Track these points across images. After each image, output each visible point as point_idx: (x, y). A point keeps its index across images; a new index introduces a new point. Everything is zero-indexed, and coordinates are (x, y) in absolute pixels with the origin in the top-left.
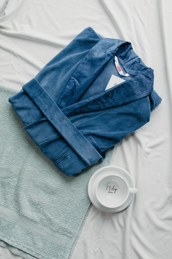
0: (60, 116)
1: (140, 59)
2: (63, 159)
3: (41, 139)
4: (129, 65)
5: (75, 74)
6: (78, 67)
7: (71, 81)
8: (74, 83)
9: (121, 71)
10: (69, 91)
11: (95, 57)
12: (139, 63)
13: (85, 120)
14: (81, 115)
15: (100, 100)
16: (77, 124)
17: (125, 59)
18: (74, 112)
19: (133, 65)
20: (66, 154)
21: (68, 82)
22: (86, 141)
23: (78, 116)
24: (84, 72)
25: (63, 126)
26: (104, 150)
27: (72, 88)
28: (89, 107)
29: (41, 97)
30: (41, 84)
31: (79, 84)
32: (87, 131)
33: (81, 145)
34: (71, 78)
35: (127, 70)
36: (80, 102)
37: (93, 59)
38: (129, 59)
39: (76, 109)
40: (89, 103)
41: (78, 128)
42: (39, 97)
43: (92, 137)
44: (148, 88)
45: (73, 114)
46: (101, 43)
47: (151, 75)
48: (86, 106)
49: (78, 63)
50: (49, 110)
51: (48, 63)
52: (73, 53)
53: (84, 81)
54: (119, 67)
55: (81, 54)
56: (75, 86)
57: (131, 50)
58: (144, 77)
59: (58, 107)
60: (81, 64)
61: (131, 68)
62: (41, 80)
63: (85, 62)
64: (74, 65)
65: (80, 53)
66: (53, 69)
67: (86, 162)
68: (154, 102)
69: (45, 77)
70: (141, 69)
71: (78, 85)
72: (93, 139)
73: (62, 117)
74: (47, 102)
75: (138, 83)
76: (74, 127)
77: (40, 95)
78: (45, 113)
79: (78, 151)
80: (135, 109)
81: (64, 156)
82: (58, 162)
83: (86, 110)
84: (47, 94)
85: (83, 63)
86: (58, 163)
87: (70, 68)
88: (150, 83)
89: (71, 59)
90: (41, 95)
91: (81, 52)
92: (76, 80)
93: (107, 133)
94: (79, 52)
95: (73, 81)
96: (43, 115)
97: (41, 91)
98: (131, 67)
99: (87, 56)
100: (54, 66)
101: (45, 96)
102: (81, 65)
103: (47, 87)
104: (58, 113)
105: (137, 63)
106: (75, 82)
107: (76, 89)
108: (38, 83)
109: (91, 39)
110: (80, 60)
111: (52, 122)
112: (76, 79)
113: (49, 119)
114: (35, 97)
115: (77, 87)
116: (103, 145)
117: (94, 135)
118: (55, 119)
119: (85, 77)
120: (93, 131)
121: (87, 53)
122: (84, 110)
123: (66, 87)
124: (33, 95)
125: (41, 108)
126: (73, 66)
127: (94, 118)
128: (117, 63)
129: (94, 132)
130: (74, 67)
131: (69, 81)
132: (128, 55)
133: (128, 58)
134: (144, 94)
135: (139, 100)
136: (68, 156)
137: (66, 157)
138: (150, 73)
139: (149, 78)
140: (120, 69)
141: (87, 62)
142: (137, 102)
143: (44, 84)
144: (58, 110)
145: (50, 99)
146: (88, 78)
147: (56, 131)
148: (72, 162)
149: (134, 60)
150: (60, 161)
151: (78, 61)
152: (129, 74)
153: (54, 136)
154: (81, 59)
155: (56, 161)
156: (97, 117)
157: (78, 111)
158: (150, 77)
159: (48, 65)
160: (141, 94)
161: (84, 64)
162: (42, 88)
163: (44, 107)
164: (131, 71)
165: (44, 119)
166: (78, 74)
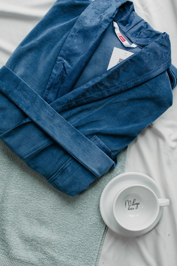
0: (50, 113)
1: (146, 23)
2: (61, 173)
3: (26, 150)
4: (134, 32)
5: (62, 52)
6: (64, 42)
7: (58, 62)
8: (62, 66)
9: (125, 41)
10: (57, 77)
11: (86, 26)
12: (147, 28)
13: (85, 115)
14: (79, 109)
15: (103, 84)
16: (75, 122)
17: (128, 25)
18: (68, 105)
19: (139, 32)
20: (65, 165)
21: (53, 64)
22: (90, 144)
23: (74, 111)
24: (75, 48)
25: (55, 127)
26: (116, 153)
27: (61, 72)
28: (88, 95)
29: (18, 90)
30: (16, 72)
31: (69, 66)
32: (89, 130)
33: (84, 150)
34: (57, 58)
35: (132, 39)
36: (75, 90)
37: (85, 29)
38: (133, 24)
39: (71, 101)
40: (87, 90)
41: (76, 128)
42: (15, 91)
43: (97, 137)
44: (165, 60)
45: (67, 108)
46: (92, 7)
47: (167, 41)
48: (83, 94)
49: (64, 37)
50: (33, 107)
51: (22, 42)
52: (55, 24)
53: (76, 60)
54: (121, 36)
55: (67, 24)
56: (64, 69)
57: (133, 12)
58: (158, 46)
59: (44, 101)
60: (69, 37)
61: (137, 36)
62: (14, 67)
63: (74, 34)
64: (59, 40)
65: (65, 23)
66: (30, 50)
67: (94, 173)
68: (174, 78)
69: (20, 63)
70: (151, 36)
71: (69, 68)
72: (100, 139)
73: (52, 115)
74: (28, 96)
75: (151, 54)
76: (71, 127)
77: (16, 88)
78: (28, 113)
79: (81, 159)
80: (152, 90)
81: (62, 168)
82: (54, 178)
83: (85, 101)
84: (26, 85)
85: (72, 36)
86: (54, 180)
87: (55, 44)
88: (167, 53)
89: (54, 32)
90: (18, 88)
91: (66, 21)
92: (65, 61)
93: (118, 128)
94: (62, 22)
95: (60, 62)
96: (25, 116)
97: (17, 82)
98: (137, 34)
99: (76, 26)
100: (31, 45)
101: (23, 88)
102: (69, 39)
103: (25, 76)
104: (46, 110)
105: (144, 28)
106: (63, 64)
107: (66, 74)
108: (11, 72)
109: (78, 2)
110: (66, 32)
111: (40, 123)
112: (65, 59)
113: (35, 119)
114: (10, 91)
115: (67, 71)
116: (114, 146)
117: (99, 134)
118: (43, 118)
119: (76, 55)
120: (98, 129)
121: (74, 22)
122: (82, 100)
123: (52, 72)
124: (7, 89)
125: (20, 106)
126: (57, 42)
127: (96, 110)
128: (117, 31)
129: (100, 129)
130: (60, 42)
131: (55, 63)
132: (131, 19)
133: (131, 23)
134: (162, 69)
135: (156, 78)
136: (68, 168)
137: (65, 169)
138: (165, 39)
139: (165, 46)
140: (123, 38)
141: (77, 34)
142: (153, 80)
143: (19, 72)
144: (45, 105)
145: (31, 91)
146: (82, 56)
147: (46, 135)
148: (75, 175)
149: (139, 26)
150: (56, 177)
151: (64, 34)
152: (136, 44)
153: (43, 143)
154: (67, 30)
155: (52, 177)
156: (100, 108)
157: (74, 103)
158: (167, 44)
159: (23, 44)
160: (157, 69)
161: (73, 38)
162: (18, 77)
163: (24, 104)
164: (137, 39)
165: (28, 120)
166: (67, 52)
